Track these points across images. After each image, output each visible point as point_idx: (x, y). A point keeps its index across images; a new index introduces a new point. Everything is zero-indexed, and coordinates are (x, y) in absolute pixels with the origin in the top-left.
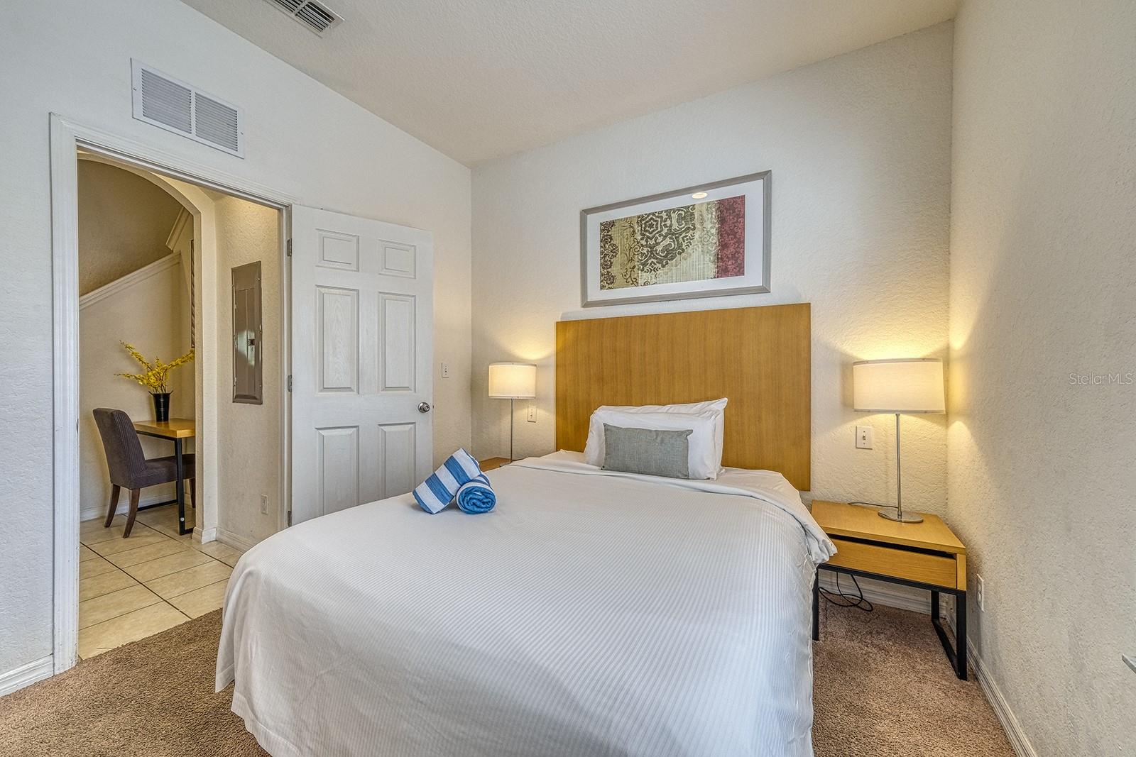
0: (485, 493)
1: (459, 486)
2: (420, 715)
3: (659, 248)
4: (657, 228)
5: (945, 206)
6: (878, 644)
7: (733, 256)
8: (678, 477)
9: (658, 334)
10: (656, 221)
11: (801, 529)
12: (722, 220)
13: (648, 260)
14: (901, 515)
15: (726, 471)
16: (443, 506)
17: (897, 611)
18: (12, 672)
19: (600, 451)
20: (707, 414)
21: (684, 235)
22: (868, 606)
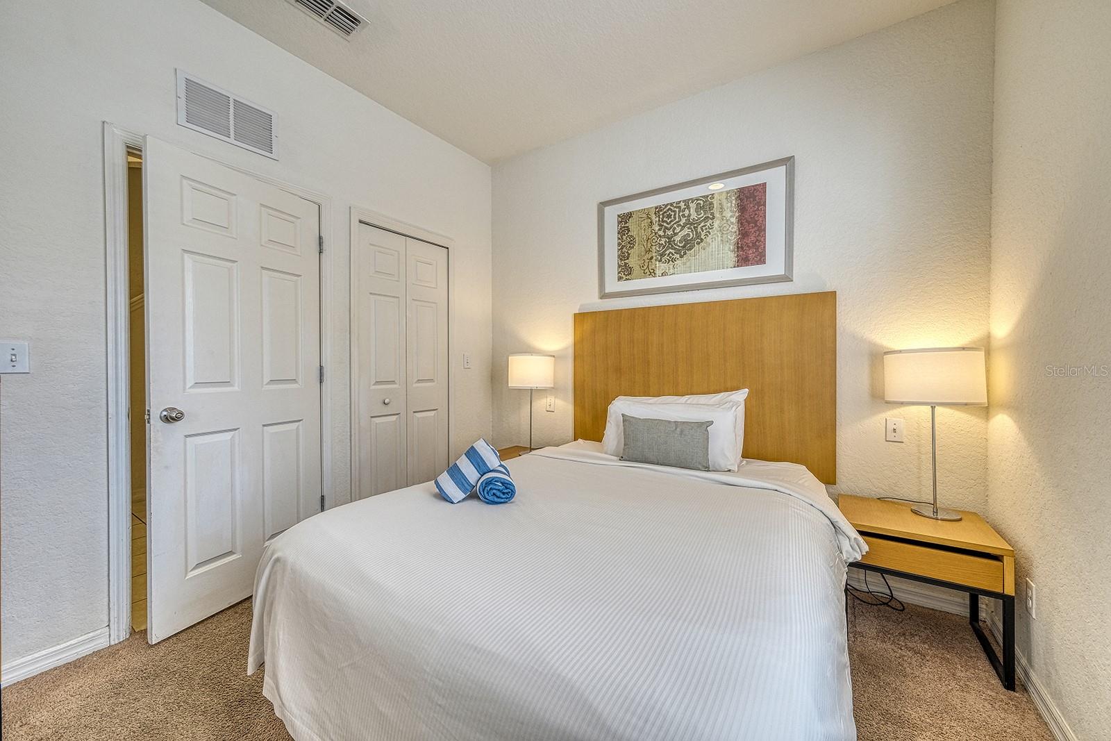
0: (504, 483)
1: (480, 476)
2: (439, 719)
3: (677, 238)
4: (675, 218)
5: (986, 186)
6: (912, 646)
7: (754, 244)
8: (699, 470)
9: (676, 324)
10: (674, 211)
11: (831, 525)
12: (742, 209)
13: (666, 250)
14: (937, 512)
15: (747, 462)
16: (464, 496)
17: (931, 611)
18: (72, 642)
19: (618, 442)
20: (727, 405)
21: (702, 224)
22: (899, 605)
